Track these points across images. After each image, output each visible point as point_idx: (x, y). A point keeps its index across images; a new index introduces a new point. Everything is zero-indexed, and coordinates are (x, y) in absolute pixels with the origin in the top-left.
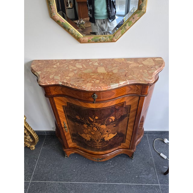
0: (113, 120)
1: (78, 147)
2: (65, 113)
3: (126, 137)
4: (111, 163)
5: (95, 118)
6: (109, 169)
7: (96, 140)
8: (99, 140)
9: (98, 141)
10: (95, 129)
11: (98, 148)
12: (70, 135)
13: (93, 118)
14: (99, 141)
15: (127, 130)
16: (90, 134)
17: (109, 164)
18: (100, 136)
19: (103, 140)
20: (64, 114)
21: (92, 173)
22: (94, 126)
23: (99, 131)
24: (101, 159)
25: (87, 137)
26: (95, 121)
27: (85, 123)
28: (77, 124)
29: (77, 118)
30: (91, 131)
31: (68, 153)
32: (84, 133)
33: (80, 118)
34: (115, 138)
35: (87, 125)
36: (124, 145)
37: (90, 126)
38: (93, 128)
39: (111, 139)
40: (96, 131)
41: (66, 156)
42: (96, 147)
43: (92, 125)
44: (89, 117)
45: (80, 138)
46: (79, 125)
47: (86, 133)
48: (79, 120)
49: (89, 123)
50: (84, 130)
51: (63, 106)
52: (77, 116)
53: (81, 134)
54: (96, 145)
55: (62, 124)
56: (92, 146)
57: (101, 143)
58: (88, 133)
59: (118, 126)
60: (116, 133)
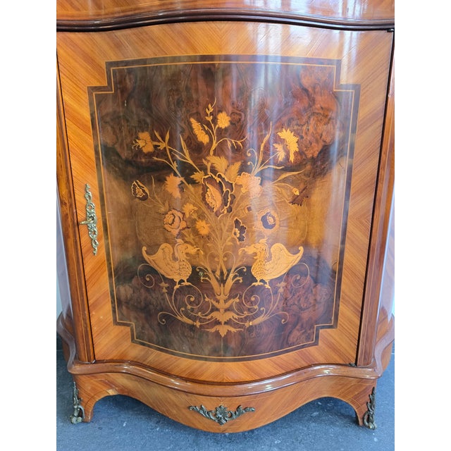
0: (292, 158)
1: (136, 351)
2: (95, 135)
3: (343, 287)
5: (215, 121)
7: (214, 272)
8: (229, 271)
9: (222, 281)
10: (215, 198)
11: (223, 330)
12: (107, 273)
13: (208, 124)
14: (230, 283)
15: (343, 242)
16: (190, 238)
18: (235, 248)
19: (246, 275)
20: (91, 141)
22: (211, 180)
23: (230, 210)
24: (233, 410)
25: (176, 265)
26: (215, 145)
27: (175, 166)
28: (140, 193)
29: (140, 151)
30: (195, 216)
31: (89, 388)
32: (167, 241)
33: (154, 138)
34: (296, 281)
35: (182, 179)
36: (333, 341)
37: (193, 182)
38: (205, 189)
39: (280, 279)
40: (217, 214)
41: (76, 414)
42: (213, 330)
43: (204, 169)
44: (193, 120)
45: (148, 279)
46: (147, 191)
47: (175, 232)
48: (150, 155)
49: (191, 162)
50: (169, 218)
51: (90, 95)
52: (141, 135)
53: (153, 249)
54: (215, 314)
55: (79, 197)
56: (198, 324)
57: (238, 300)
58: (181, 235)
59: (309, 205)
60: (301, 248)
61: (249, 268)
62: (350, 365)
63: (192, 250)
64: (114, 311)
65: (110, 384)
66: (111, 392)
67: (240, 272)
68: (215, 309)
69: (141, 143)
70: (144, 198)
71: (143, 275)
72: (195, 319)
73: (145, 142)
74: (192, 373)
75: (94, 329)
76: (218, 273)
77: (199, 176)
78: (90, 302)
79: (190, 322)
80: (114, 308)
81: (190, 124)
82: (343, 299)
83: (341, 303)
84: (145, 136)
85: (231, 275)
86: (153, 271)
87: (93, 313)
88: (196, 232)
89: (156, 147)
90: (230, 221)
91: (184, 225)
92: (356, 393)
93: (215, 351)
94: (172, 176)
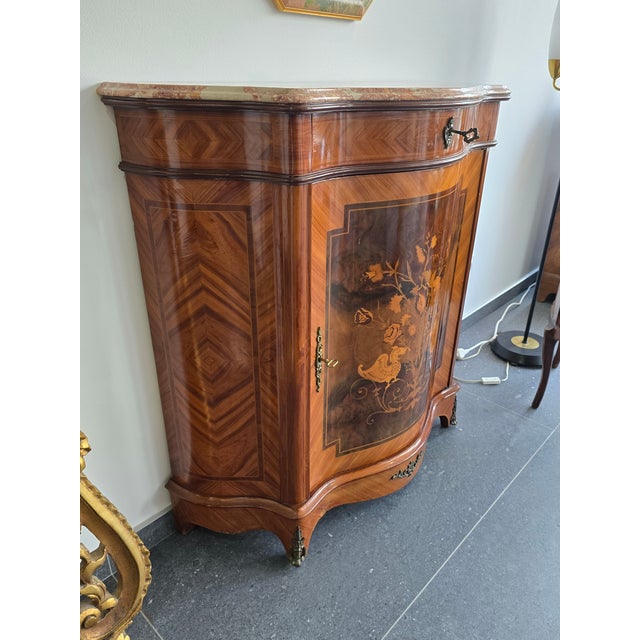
1: (339, 463)
2: (327, 276)
4: (428, 470)
5: (430, 243)
6: (442, 485)
7: (414, 363)
10: (422, 303)
11: (413, 404)
16: (403, 342)
17: (431, 475)
21: (421, 530)
22: (422, 291)
25: (390, 368)
26: (427, 262)
27: (399, 287)
28: (363, 318)
29: (369, 281)
30: (408, 323)
31: (309, 523)
32: (384, 352)
33: (384, 268)
35: (404, 296)
37: (411, 296)
38: (417, 299)
40: (421, 315)
42: (408, 408)
43: (419, 284)
44: (418, 247)
45: (360, 392)
46: (371, 315)
47: (392, 342)
48: (378, 283)
49: (411, 280)
50: (388, 332)
51: (328, 238)
52: (371, 268)
53: (368, 364)
54: (410, 394)
56: (400, 408)
63: (403, 351)
64: (324, 438)
66: (322, 514)
68: (411, 390)
69: (370, 275)
70: (367, 322)
71: (355, 390)
72: (398, 406)
73: (375, 274)
77: (415, 291)
79: (395, 410)
80: (324, 435)
81: (416, 250)
84: (377, 267)
86: (367, 383)
89: (385, 275)
91: (400, 332)
92: (448, 407)
93: (407, 423)
94: (396, 296)
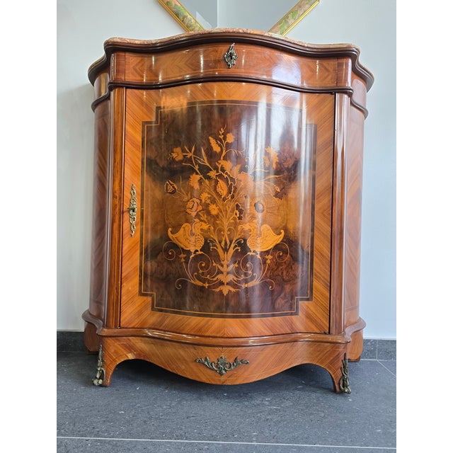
0: (274, 166)
1: (154, 318)
2: (143, 151)
3: (315, 266)
5: (225, 138)
6: (261, 412)
7: (220, 243)
8: (231, 242)
10: (222, 187)
12: (139, 252)
13: (221, 140)
14: (231, 251)
16: (204, 217)
17: (263, 404)
18: (236, 225)
19: (243, 246)
20: (140, 155)
22: (220, 176)
23: (233, 197)
24: (231, 361)
25: (193, 239)
26: (224, 153)
27: (197, 168)
28: (170, 189)
29: (173, 159)
30: (208, 201)
31: (113, 351)
32: (187, 221)
33: (183, 151)
34: (279, 256)
35: (201, 176)
36: (310, 312)
37: (209, 178)
38: (217, 182)
39: (267, 252)
40: (224, 200)
41: (98, 376)
42: (218, 290)
43: (216, 169)
44: (210, 138)
45: (170, 253)
46: (176, 187)
47: (194, 214)
48: (181, 161)
49: (208, 165)
50: (190, 204)
51: (143, 126)
52: (175, 150)
53: (176, 229)
54: (219, 277)
55: (127, 194)
56: (206, 285)
57: (237, 266)
58: (198, 216)
59: (287, 200)
60: (282, 231)
61: (245, 240)
62: (325, 333)
63: (205, 227)
64: (140, 284)
65: (130, 348)
66: (131, 356)
67: (239, 244)
68: (220, 272)
69: (174, 155)
70: (173, 192)
71: (166, 251)
72: (204, 281)
73: (177, 155)
74: (200, 330)
75: (124, 298)
76: (223, 243)
77: (213, 174)
78: (123, 275)
79: (200, 284)
80: (140, 281)
81: (209, 140)
82: (316, 275)
83: (314, 279)
84: (178, 150)
85: (233, 245)
86: (175, 246)
87: (124, 284)
88: (208, 213)
89: (184, 156)
90: (232, 205)
91: (200, 208)
92: (332, 358)
93: (219, 308)
94: (194, 175)
